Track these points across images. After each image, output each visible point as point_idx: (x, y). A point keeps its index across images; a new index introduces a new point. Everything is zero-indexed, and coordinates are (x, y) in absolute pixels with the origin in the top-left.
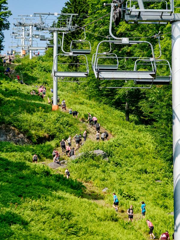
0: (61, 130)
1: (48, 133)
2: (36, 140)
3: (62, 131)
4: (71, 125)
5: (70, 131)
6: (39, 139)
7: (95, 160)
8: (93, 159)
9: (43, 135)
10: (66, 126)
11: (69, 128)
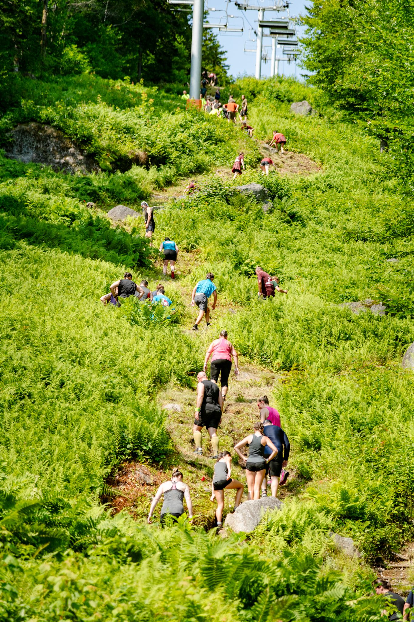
0: (187, 148)
1: (146, 150)
2: (111, 163)
3: (190, 151)
4: (218, 141)
5: (213, 153)
6: (119, 163)
7: (233, 205)
8: (227, 201)
9: (132, 154)
10: (205, 141)
11: (212, 147)
